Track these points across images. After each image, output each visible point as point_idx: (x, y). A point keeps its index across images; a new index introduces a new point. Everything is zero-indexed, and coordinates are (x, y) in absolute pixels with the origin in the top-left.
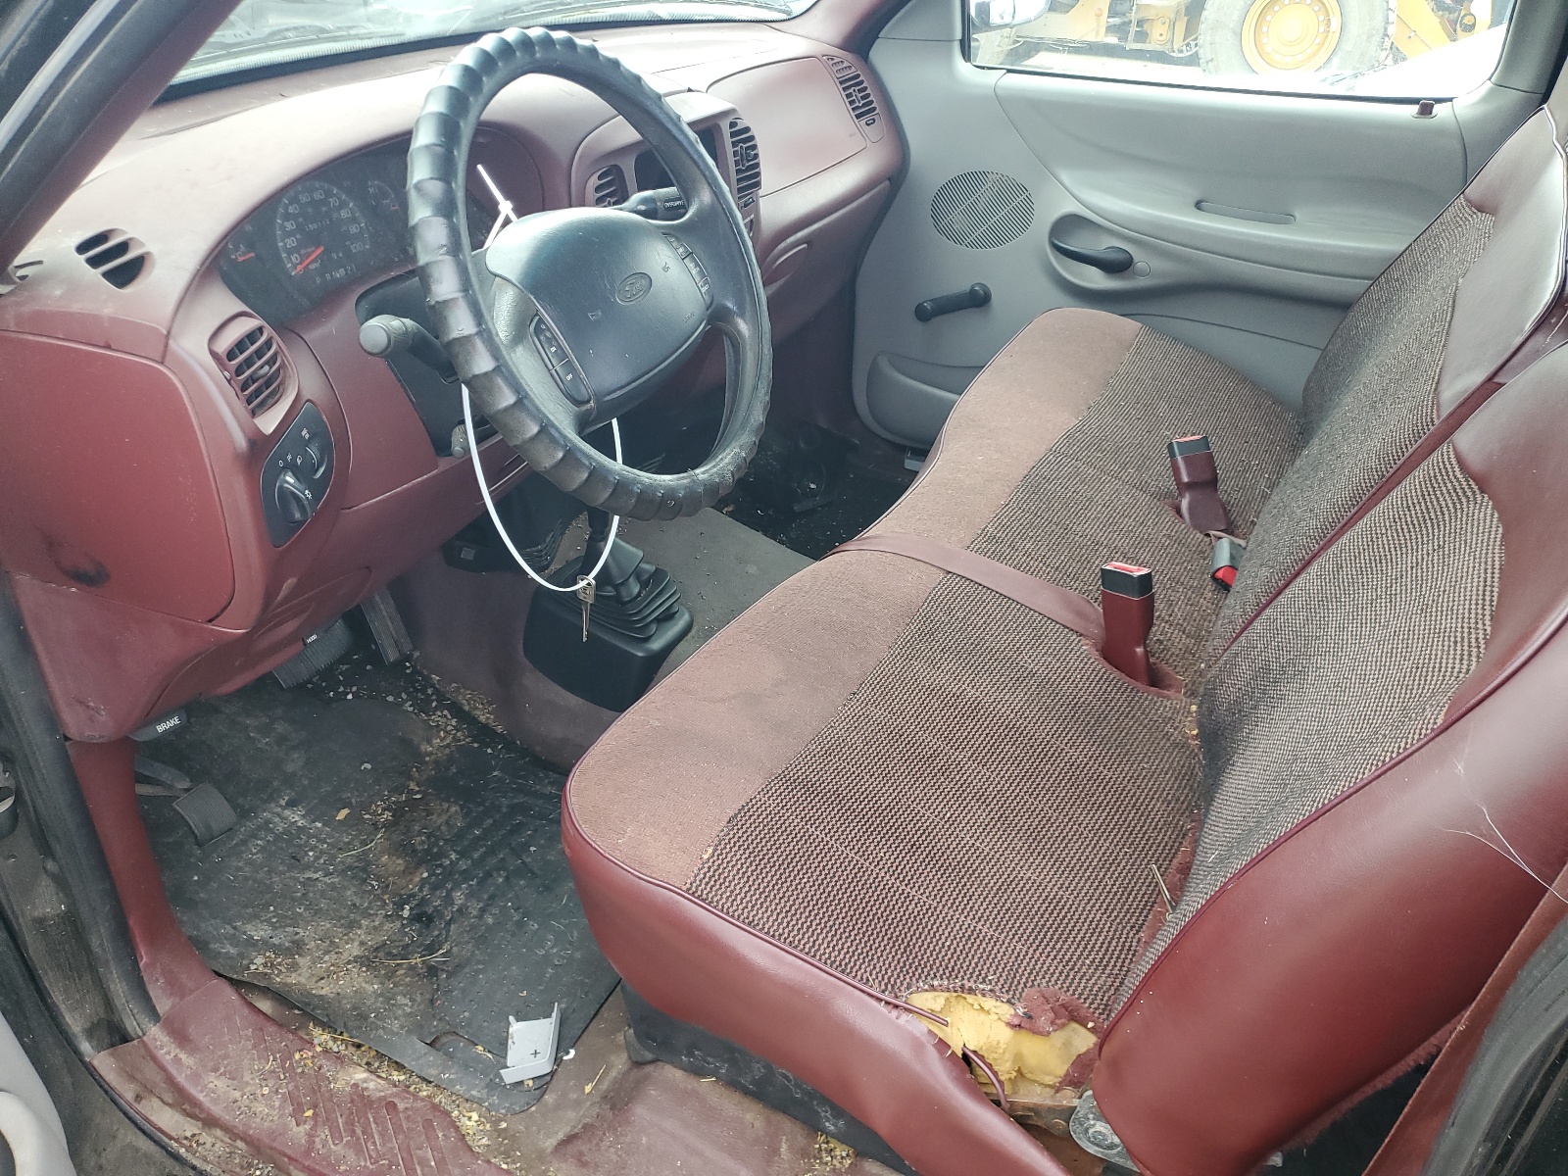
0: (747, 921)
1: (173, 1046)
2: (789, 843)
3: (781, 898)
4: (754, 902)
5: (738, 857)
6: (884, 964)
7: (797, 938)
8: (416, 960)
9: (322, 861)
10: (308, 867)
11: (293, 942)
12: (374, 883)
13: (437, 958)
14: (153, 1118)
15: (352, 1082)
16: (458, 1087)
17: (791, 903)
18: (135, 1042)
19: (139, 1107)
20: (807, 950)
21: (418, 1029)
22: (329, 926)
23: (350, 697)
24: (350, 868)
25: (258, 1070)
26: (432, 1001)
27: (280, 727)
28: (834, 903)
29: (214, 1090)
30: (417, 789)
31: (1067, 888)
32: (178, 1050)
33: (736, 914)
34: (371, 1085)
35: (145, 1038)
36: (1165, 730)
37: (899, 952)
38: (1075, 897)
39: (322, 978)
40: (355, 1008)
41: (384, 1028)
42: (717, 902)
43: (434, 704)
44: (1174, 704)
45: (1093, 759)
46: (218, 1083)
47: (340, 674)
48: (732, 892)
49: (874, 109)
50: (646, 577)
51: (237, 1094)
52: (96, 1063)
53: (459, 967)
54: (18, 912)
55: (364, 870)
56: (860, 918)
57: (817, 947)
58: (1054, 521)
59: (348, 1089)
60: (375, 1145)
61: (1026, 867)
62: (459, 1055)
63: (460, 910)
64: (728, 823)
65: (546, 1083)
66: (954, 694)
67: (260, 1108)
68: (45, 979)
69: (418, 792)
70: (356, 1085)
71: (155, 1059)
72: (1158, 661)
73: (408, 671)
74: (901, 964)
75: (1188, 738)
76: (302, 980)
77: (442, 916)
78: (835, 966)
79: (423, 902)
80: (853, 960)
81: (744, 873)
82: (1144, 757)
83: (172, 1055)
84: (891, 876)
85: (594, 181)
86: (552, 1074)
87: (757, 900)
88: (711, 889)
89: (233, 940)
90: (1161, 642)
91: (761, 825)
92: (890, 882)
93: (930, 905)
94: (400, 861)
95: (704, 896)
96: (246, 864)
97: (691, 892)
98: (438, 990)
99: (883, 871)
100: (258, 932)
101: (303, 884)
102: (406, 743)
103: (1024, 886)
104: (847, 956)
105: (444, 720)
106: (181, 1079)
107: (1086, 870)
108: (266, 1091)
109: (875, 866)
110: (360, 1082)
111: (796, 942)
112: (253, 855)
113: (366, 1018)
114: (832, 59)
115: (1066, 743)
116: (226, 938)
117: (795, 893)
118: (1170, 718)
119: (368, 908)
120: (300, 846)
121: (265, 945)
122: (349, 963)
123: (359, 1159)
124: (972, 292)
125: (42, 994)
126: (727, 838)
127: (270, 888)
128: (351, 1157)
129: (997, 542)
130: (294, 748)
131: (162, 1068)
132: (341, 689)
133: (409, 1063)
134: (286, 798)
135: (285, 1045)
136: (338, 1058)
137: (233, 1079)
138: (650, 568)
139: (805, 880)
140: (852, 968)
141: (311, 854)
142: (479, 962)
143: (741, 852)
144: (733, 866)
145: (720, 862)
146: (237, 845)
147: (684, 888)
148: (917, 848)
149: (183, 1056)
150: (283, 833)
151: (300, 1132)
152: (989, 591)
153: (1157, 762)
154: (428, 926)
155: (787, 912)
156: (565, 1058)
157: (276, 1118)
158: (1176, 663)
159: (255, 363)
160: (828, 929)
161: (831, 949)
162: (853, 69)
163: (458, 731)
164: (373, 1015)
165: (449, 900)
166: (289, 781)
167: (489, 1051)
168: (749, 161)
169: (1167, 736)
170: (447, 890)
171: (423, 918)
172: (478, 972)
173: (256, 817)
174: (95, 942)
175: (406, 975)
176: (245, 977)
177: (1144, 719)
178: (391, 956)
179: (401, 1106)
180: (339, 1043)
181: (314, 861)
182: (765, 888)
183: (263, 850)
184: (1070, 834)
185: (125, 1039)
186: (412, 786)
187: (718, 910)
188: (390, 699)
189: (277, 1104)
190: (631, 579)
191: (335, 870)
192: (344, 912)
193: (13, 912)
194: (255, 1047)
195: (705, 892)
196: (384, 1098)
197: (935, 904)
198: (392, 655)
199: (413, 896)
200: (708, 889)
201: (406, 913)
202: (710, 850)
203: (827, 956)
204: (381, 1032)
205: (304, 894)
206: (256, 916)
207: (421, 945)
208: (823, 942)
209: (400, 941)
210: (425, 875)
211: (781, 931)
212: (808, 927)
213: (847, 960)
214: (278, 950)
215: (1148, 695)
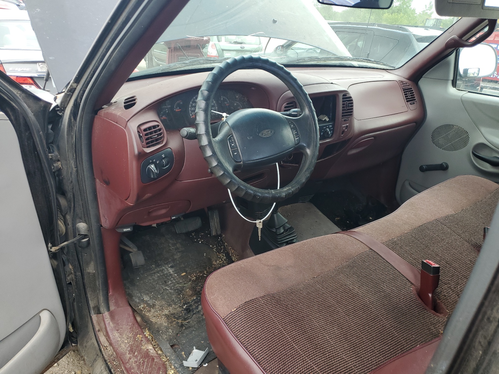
0: (236, 335)
1: (109, 319)
2: (261, 316)
3: (249, 332)
4: (240, 330)
5: (242, 314)
6: (274, 366)
7: (249, 347)
8: (180, 321)
9: (171, 285)
10: (167, 285)
11: (153, 304)
12: (181, 296)
13: (185, 322)
14: (100, 337)
15: (147, 348)
16: (173, 362)
17: (252, 335)
18: (101, 315)
19: (98, 333)
20: (250, 351)
21: (170, 340)
22: (164, 303)
23: (200, 242)
24: (178, 289)
25: (128, 335)
26: (177, 334)
27: (178, 245)
28: (266, 340)
29: (115, 335)
30: (206, 273)
31: (357, 367)
32: (110, 321)
33: (234, 332)
34: (152, 351)
35: (104, 314)
36: (430, 327)
37: (281, 364)
38: (358, 371)
39: (155, 317)
40: (158, 328)
41: (162, 336)
42: (230, 326)
43: (222, 251)
44: (440, 319)
45: (393, 327)
46: (117, 334)
47: (200, 235)
48: (235, 324)
49: (415, 99)
50: (287, 228)
51: (119, 339)
52: (93, 317)
53: (190, 327)
54: (84, 269)
55: (181, 291)
56: (273, 348)
57: (254, 352)
58: (423, 243)
59: (145, 350)
60: (143, 368)
61: (345, 354)
62: (177, 352)
63: (198, 311)
64: (245, 303)
65: (195, 371)
66: (349, 289)
67: (123, 345)
68: (87, 289)
69: (206, 274)
70: (148, 350)
71: (104, 321)
72: (441, 302)
73: (219, 240)
74: (279, 368)
75: (439, 333)
76: (150, 315)
77: (193, 311)
78: (257, 360)
79: (191, 306)
80: (264, 360)
81: (242, 320)
82: (415, 333)
83: (109, 322)
84: (291, 339)
85: (285, 105)
86: (198, 368)
87: (242, 330)
88: (230, 321)
89: (139, 298)
90: (445, 296)
91: (255, 307)
92: (289, 341)
93: (300, 353)
94: (191, 292)
95: (227, 323)
96: (152, 279)
97: (224, 320)
98: (181, 331)
99: (289, 336)
100: (146, 298)
101: (164, 290)
102: (210, 260)
103: (340, 360)
104: (263, 359)
105: (223, 256)
106: (108, 329)
107: (368, 364)
108: (126, 341)
109: (287, 334)
110: (149, 349)
111: (248, 348)
112: (155, 277)
113: (159, 332)
114: (403, 82)
115: (385, 319)
116: (138, 297)
117: (255, 332)
118: (434, 324)
119: (177, 302)
120: (168, 279)
121: (146, 302)
122: (163, 315)
123: (137, 370)
124: (442, 165)
125: (86, 294)
126: (242, 307)
127: (155, 287)
128: (136, 368)
129: (396, 244)
130: (179, 252)
131: (105, 324)
132: (199, 239)
133: (163, 349)
134: (171, 265)
135: (137, 332)
136: (148, 340)
137: (121, 335)
138: (288, 226)
139: (260, 329)
140: (262, 363)
141: (170, 282)
142: (195, 328)
143: (244, 313)
144: (239, 317)
145: (236, 314)
146: (152, 273)
147: (223, 318)
148: (306, 333)
149: (111, 323)
150: (166, 274)
151: (128, 356)
152: (383, 259)
153: (420, 337)
154: (188, 313)
155: (249, 337)
156: (204, 365)
157: (125, 350)
158: (448, 305)
159: (153, 134)
160: (260, 347)
161: (258, 354)
162: (410, 86)
163: (225, 261)
164: (161, 332)
165: (197, 307)
166: (174, 260)
167: (185, 355)
168: (349, 107)
169: (429, 329)
170: (198, 305)
171: (188, 310)
172: (193, 330)
173: (161, 267)
174: (97, 283)
175: (175, 324)
176: (136, 309)
177: (422, 320)
178: (175, 317)
179: (155, 360)
180: (151, 336)
181: (170, 284)
182: (246, 327)
183: (158, 277)
184: (369, 350)
185: (100, 313)
186: (205, 272)
187: (229, 328)
188: (211, 246)
189: (127, 346)
190: (281, 228)
191: (173, 289)
192: (170, 301)
193: (83, 268)
194: (130, 328)
195: (228, 321)
196: (153, 356)
197: (302, 353)
198: (214, 233)
199: (189, 303)
200: (229, 321)
201: (184, 307)
202: (235, 309)
203: (256, 356)
204: (160, 337)
205: (162, 292)
206: (148, 294)
207: (184, 317)
208: (257, 351)
209: (179, 314)
210: (195, 298)
211: (245, 342)
212: (254, 345)
213: (262, 360)
214: (148, 305)
215: (430, 313)
